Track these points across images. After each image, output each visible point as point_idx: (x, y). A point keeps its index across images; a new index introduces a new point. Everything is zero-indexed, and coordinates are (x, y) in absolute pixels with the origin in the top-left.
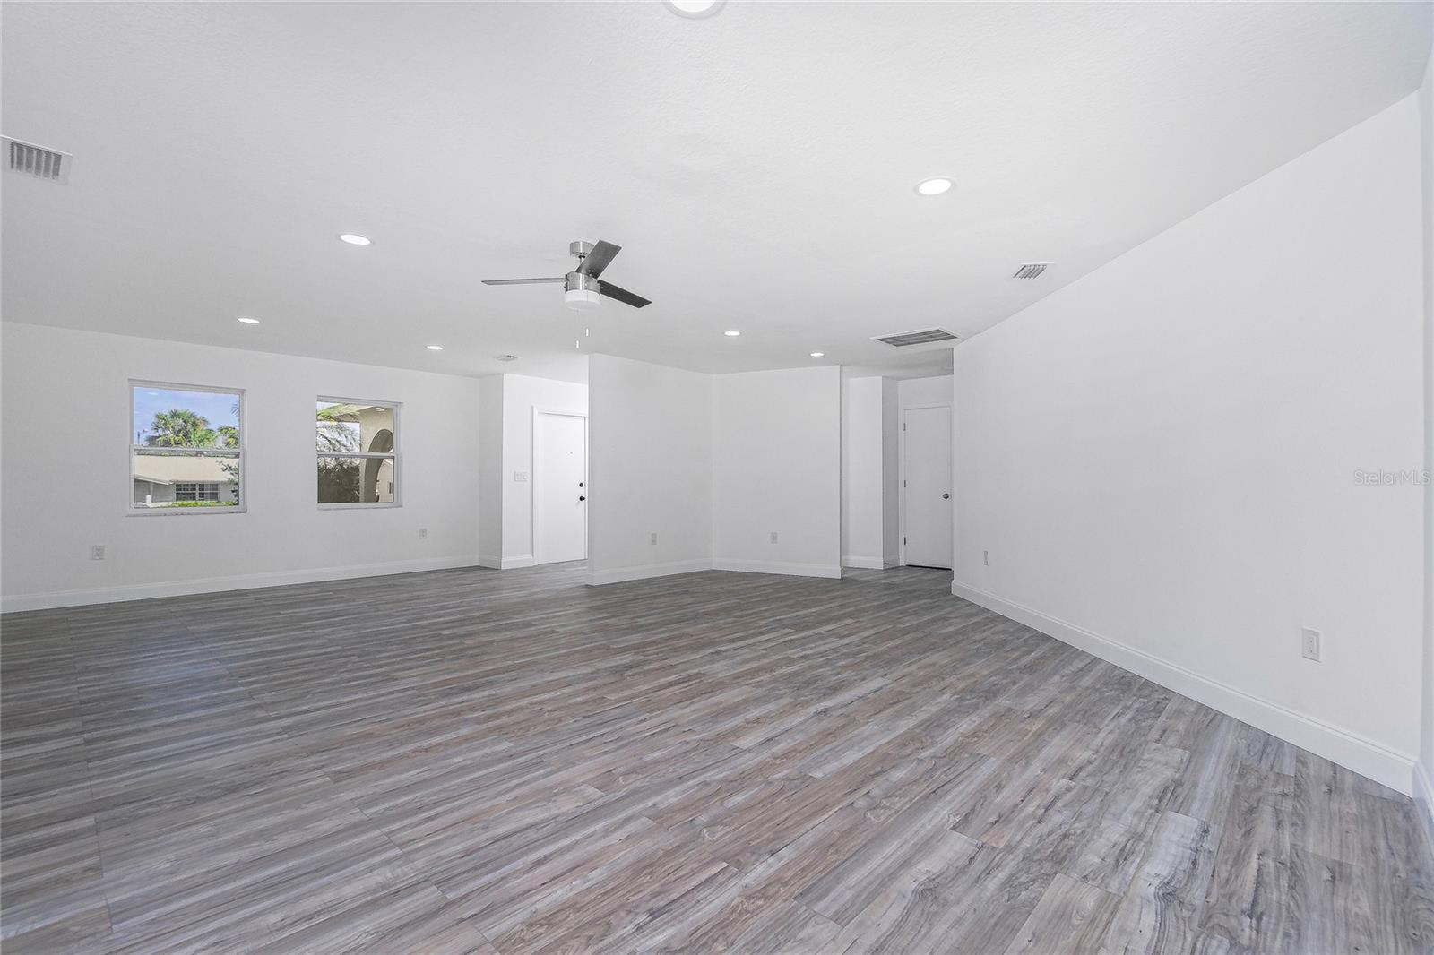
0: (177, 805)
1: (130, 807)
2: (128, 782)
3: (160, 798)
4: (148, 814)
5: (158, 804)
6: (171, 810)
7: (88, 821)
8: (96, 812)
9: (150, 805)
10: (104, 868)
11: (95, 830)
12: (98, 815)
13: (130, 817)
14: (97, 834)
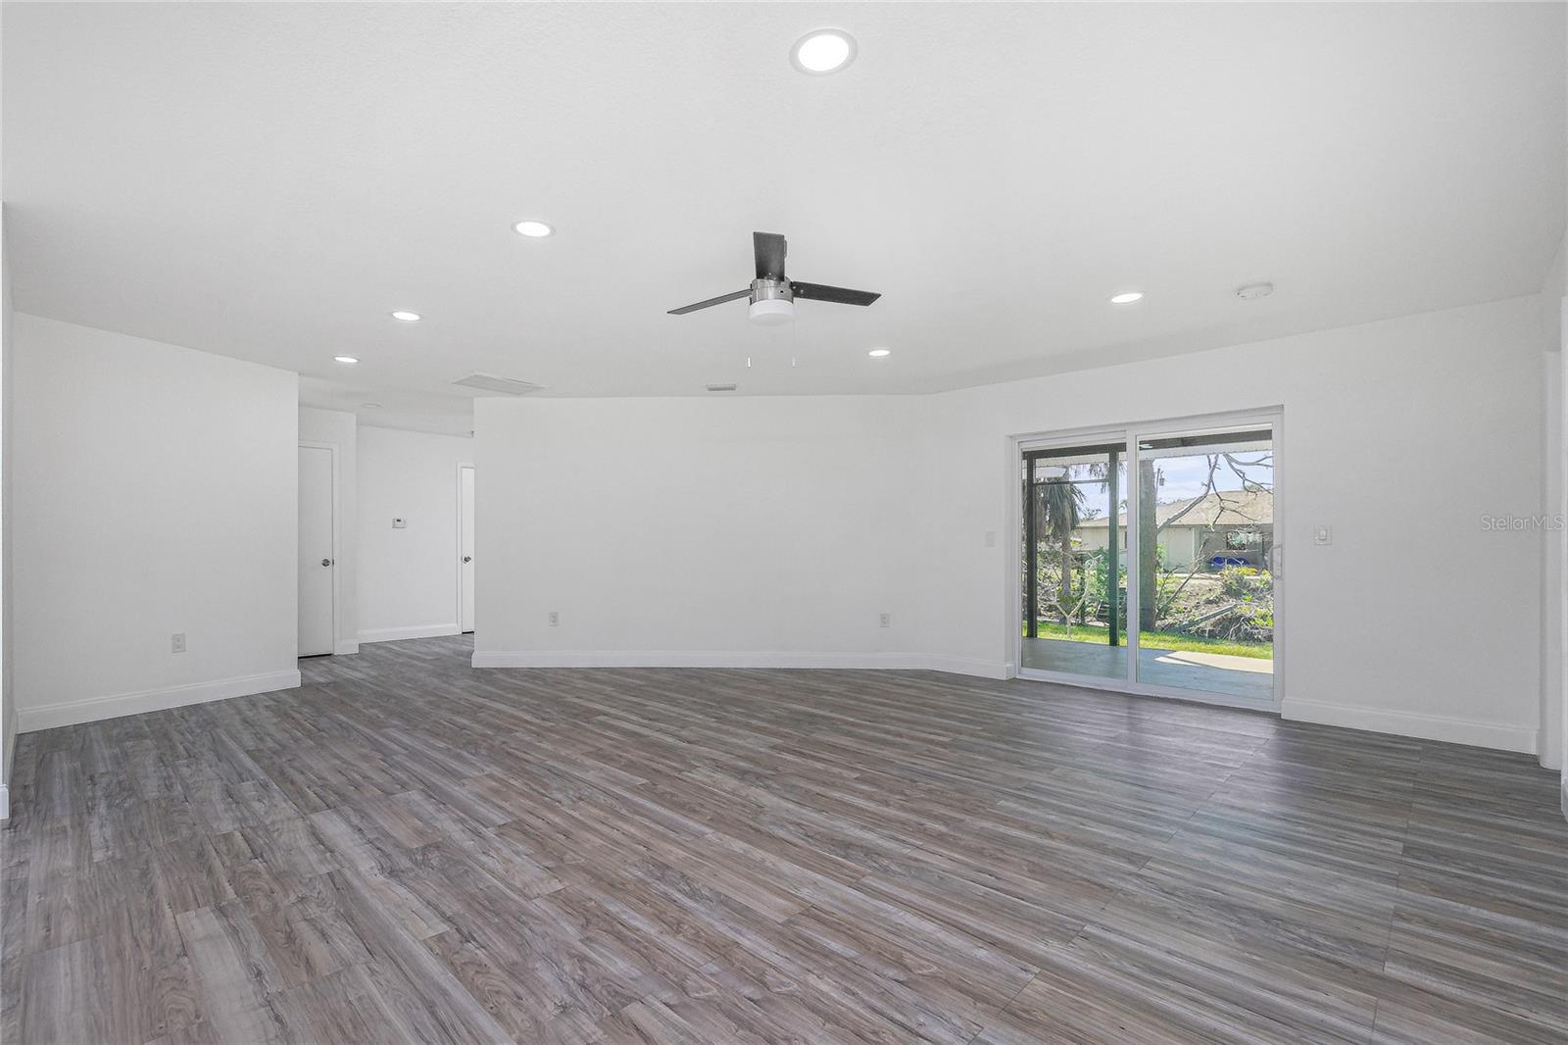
0: (1291, 928)
1: (1339, 958)
2: (1321, 997)
3: (1303, 946)
4: (1327, 936)
5: (1308, 941)
6: (1301, 926)
7: (1393, 970)
8: (1377, 977)
9: (1317, 945)
10: (1391, 912)
11: (1388, 955)
12: (1377, 971)
13: (1346, 946)
14: (1388, 947)
